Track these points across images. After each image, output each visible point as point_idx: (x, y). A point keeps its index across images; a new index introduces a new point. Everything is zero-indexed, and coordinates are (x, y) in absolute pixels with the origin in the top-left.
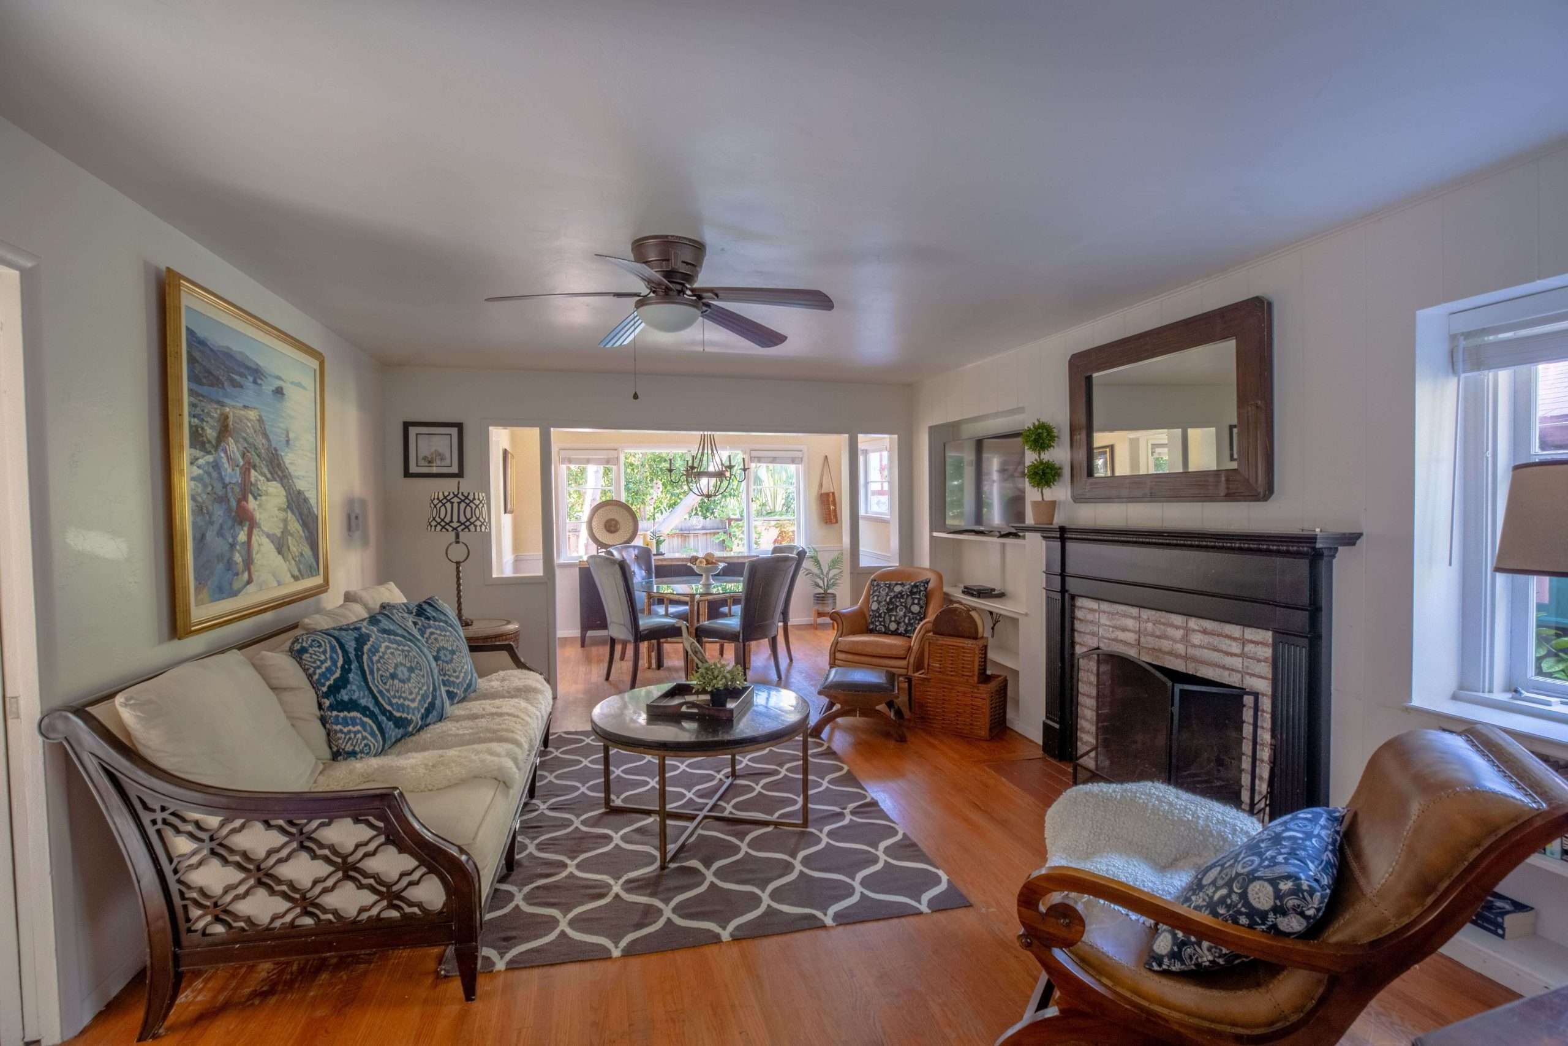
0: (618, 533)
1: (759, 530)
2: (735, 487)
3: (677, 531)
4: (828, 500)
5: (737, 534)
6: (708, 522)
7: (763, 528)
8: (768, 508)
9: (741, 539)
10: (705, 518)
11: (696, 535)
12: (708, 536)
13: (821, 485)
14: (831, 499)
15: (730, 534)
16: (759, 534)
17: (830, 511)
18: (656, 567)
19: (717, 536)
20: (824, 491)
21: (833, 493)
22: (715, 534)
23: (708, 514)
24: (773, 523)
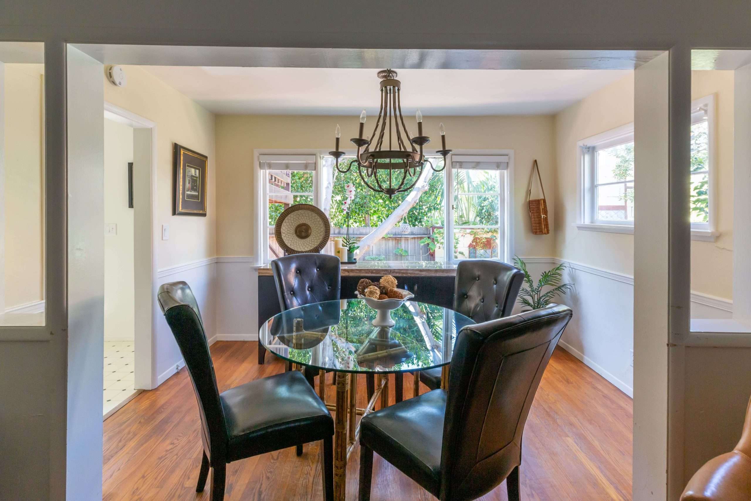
0: (308, 239)
1: (457, 236)
2: (438, 202)
3: (392, 236)
4: (539, 208)
5: (439, 239)
6: (416, 230)
7: (461, 234)
8: (463, 219)
9: (442, 243)
10: (414, 225)
11: (407, 239)
12: (416, 240)
13: (529, 192)
14: (542, 207)
15: (433, 239)
16: (457, 239)
17: (540, 220)
18: (343, 278)
19: (422, 240)
20: (532, 198)
21: (544, 201)
22: (421, 238)
23: (417, 223)
24: (468, 231)
